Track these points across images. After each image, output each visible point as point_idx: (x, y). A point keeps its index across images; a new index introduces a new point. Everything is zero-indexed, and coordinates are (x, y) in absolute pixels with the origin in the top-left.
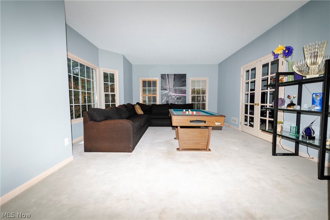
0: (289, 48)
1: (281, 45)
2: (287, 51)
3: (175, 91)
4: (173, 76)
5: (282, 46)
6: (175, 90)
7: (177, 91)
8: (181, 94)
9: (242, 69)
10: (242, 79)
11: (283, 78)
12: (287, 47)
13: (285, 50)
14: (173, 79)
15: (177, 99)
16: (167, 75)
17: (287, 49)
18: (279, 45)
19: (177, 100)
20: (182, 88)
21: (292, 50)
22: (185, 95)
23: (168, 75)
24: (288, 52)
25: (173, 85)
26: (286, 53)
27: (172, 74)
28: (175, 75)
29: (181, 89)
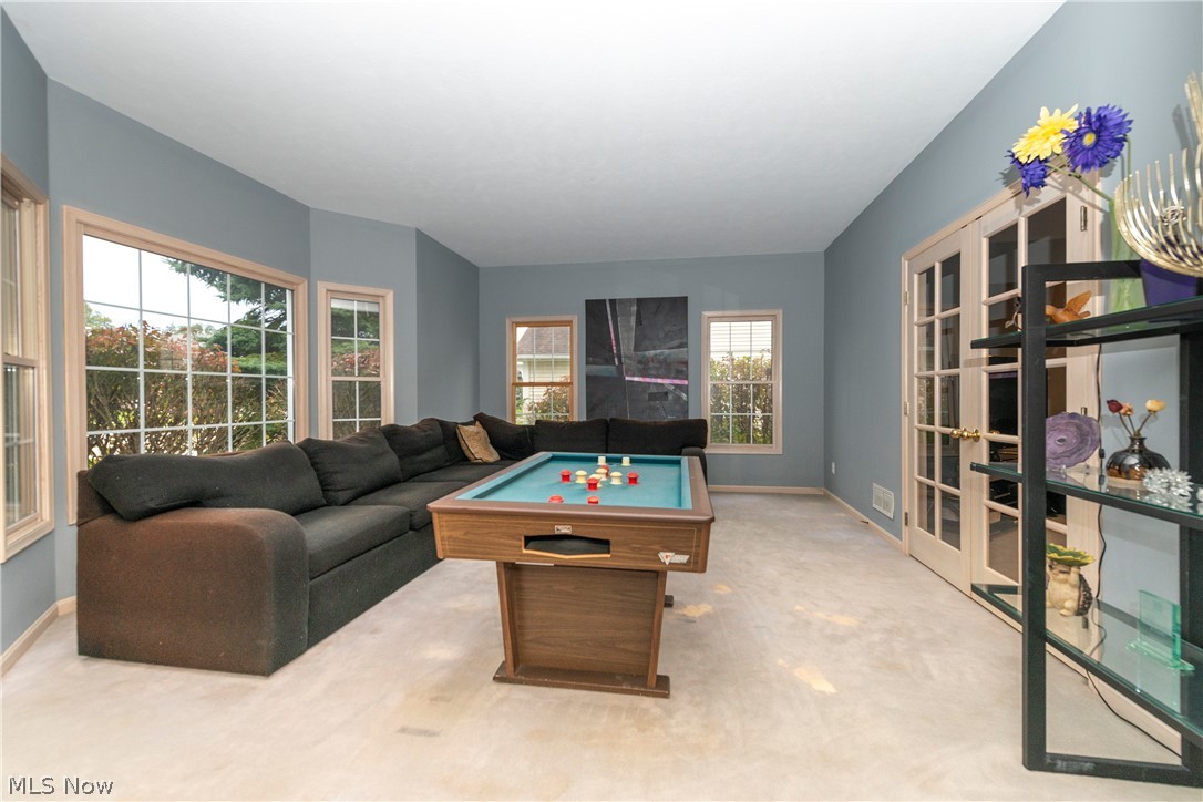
0: (1099, 118)
1: (1058, 111)
2: (1089, 140)
3: (641, 366)
4: (634, 308)
5: (1063, 112)
6: (640, 362)
7: (651, 365)
8: (668, 378)
9: (905, 264)
10: (906, 309)
11: (1083, 299)
12: (1088, 112)
13: (1079, 135)
14: (633, 319)
15: (650, 400)
16: (608, 305)
17: (1088, 121)
18: (1044, 111)
19: (651, 403)
20: (669, 355)
21: (1123, 125)
22: (686, 382)
23: (613, 302)
24: (1097, 143)
25: (633, 343)
26: (1084, 149)
27: (630, 300)
28: (640, 302)
29: (665, 358)
